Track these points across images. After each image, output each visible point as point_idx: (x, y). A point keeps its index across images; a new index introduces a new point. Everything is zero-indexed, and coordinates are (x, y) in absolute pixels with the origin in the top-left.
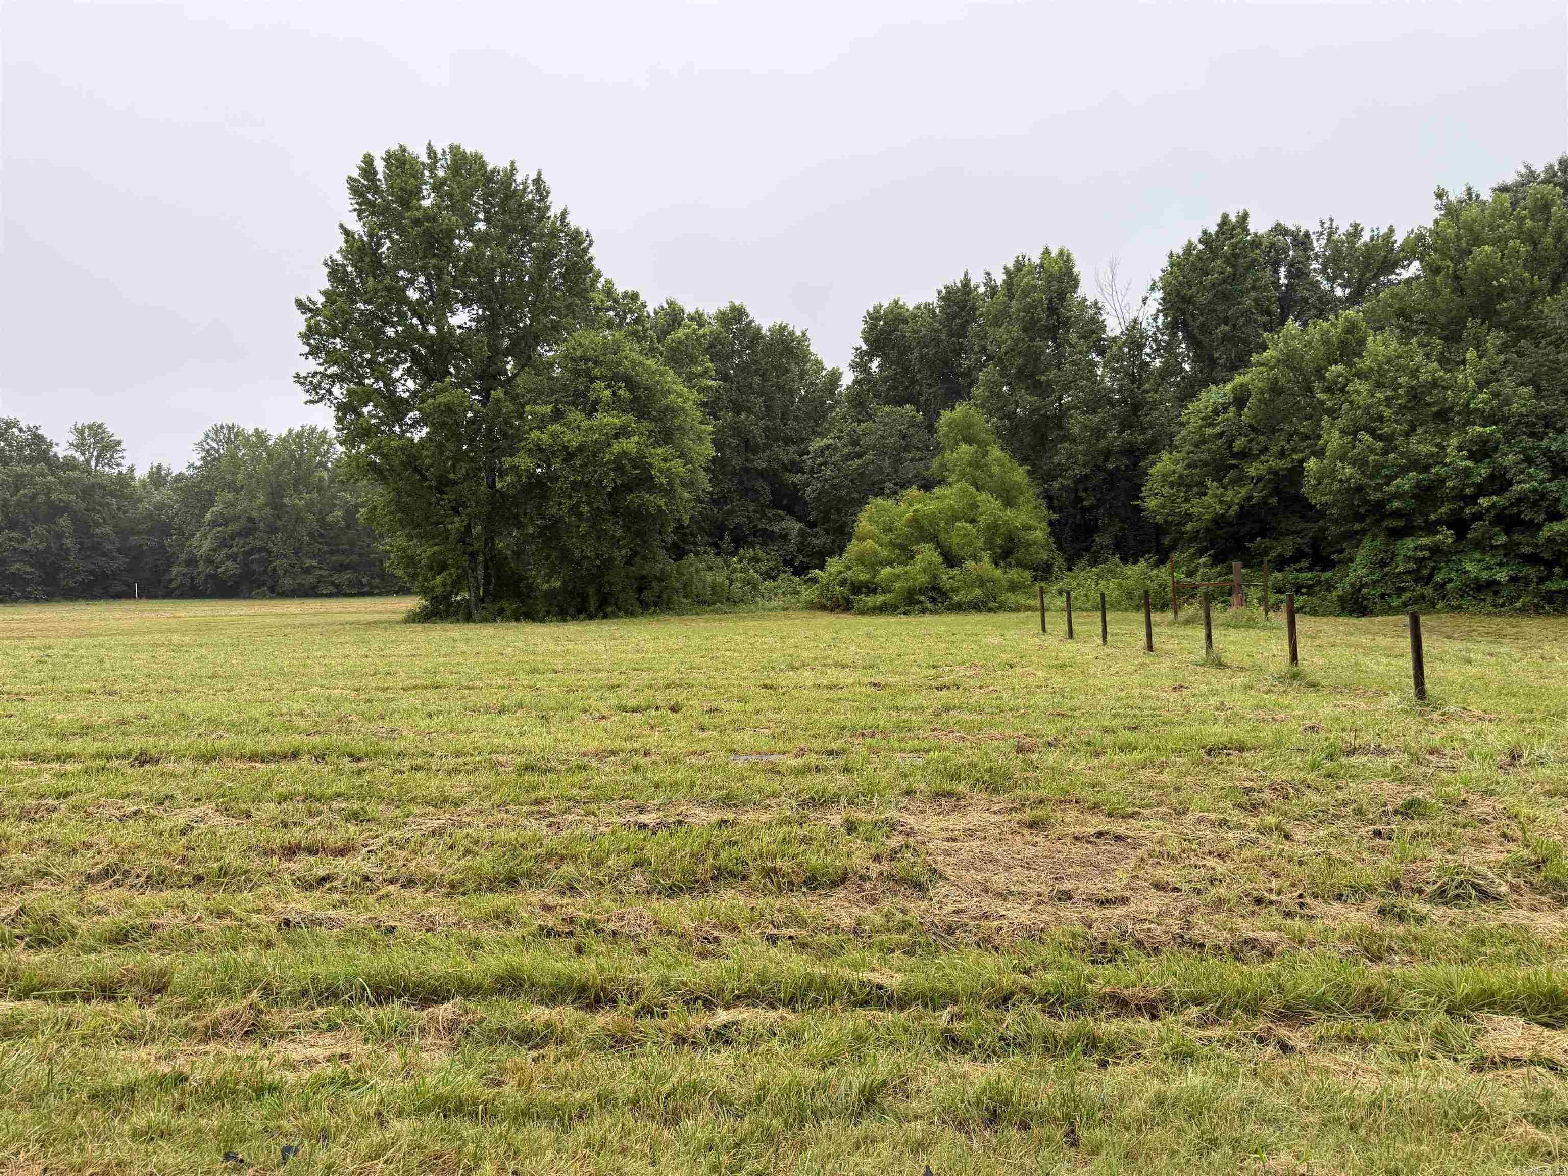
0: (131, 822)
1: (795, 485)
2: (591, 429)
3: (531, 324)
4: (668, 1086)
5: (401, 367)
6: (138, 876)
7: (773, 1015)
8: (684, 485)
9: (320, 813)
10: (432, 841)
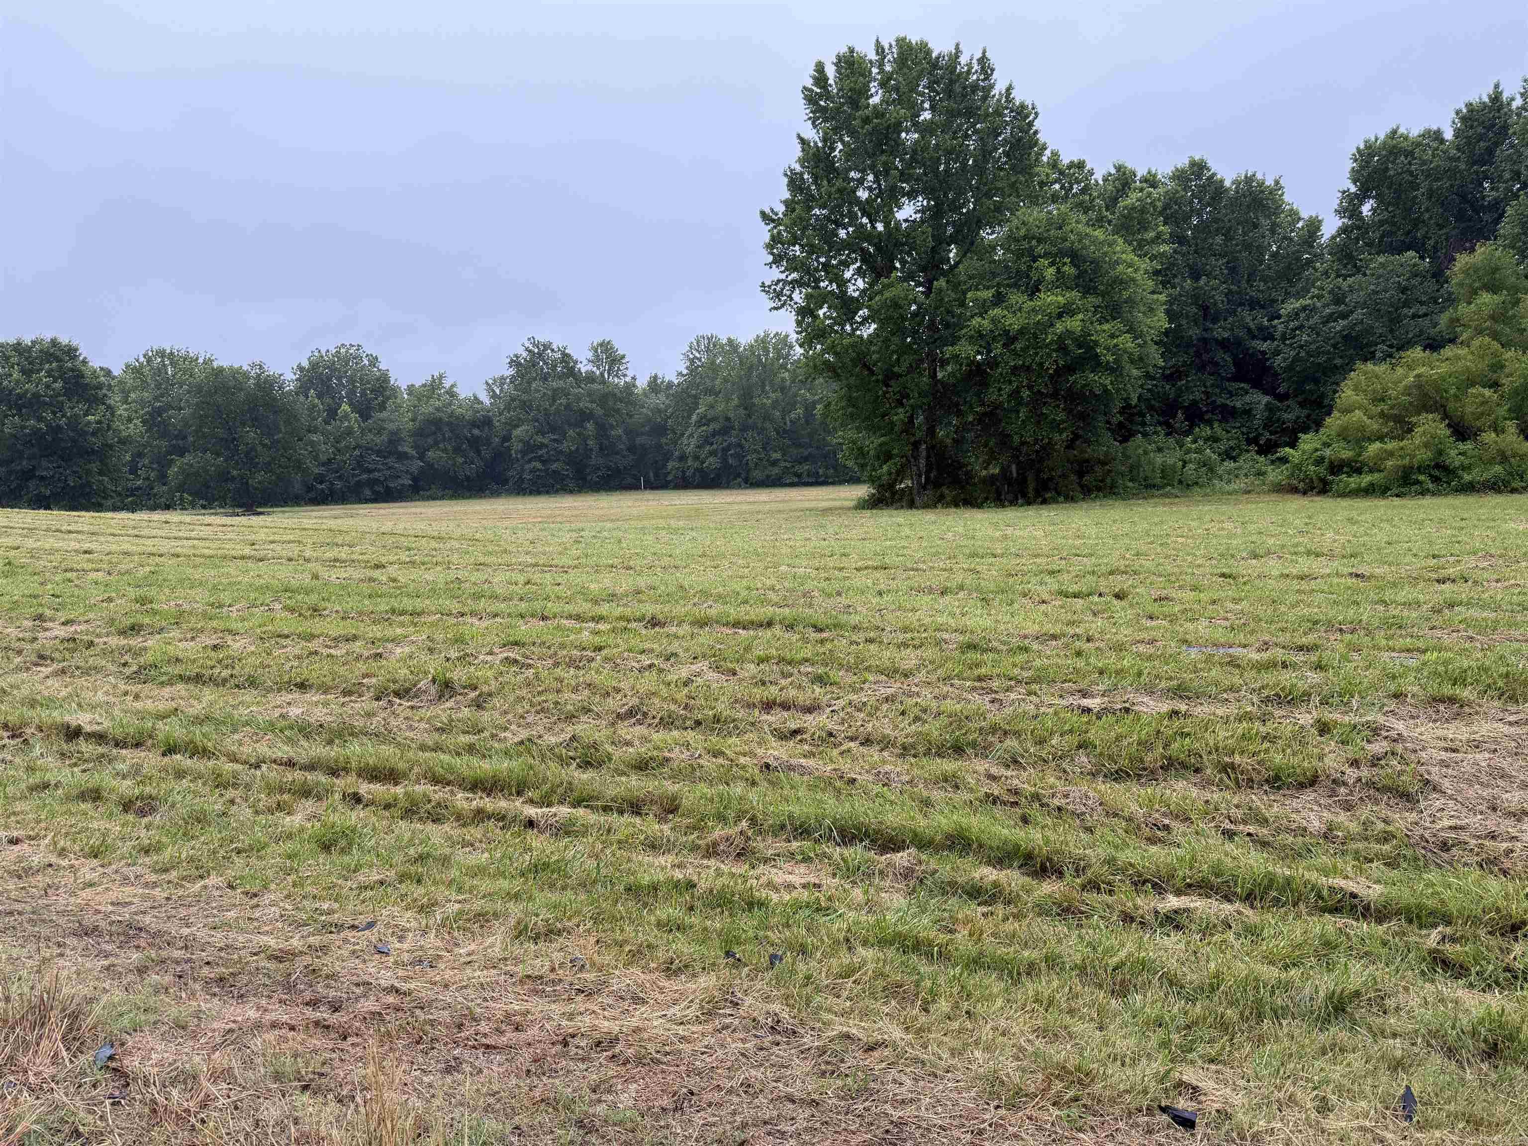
0: (647, 673)
1: (1264, 353)
2: (1033, 310)
3: (974, 208)
4: (1115, 959)
5: (852, 267)
6: (654, 718)
7: (1227, 908)
8: (1132, 362)
9: (791, 675)
10: (885, 707)
